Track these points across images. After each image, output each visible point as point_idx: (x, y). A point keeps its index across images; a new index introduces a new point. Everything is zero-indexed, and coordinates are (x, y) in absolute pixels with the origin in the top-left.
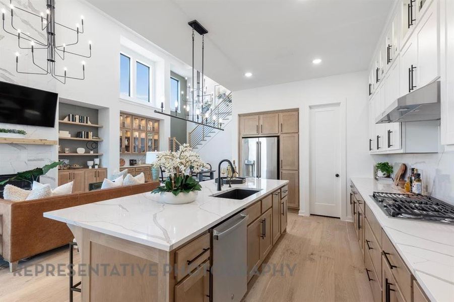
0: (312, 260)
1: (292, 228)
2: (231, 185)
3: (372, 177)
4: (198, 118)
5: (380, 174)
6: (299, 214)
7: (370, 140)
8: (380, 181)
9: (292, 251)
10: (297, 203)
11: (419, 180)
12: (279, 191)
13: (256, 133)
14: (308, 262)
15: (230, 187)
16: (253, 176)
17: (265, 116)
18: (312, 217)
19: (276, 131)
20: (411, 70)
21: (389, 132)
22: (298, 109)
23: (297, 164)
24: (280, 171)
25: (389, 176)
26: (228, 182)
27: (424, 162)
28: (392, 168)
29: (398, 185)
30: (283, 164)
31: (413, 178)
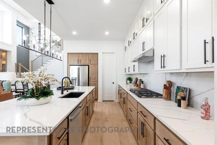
0: (107, 121)
1: (96, 108)
2: (68, 90)
3: (125, 83)
4: (48, 53)
5: (128, 81)
6: (98, 102)
7: (125, 69)
8: (129, 84)
9: (98, 119)
10: (97, 97)
11: (143, 84)
12: (92, 92)
13: (77, 63)
14: (106, 122)
15: (68, 91)
16: (75, 85)
17: (82, 55)
18: (103, 102)
19: (87, 63)
20: (144, 43)
21: (134, 66)
22: (98, 53)
23: (97, 78)
24: (89, 82)
25: (131, 83)
26: (66, 89)
27: (144, 77)
28: (132, 79)
29: (135, 86)
30: (91, 79)
31: (141, 83)
